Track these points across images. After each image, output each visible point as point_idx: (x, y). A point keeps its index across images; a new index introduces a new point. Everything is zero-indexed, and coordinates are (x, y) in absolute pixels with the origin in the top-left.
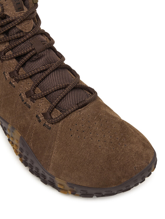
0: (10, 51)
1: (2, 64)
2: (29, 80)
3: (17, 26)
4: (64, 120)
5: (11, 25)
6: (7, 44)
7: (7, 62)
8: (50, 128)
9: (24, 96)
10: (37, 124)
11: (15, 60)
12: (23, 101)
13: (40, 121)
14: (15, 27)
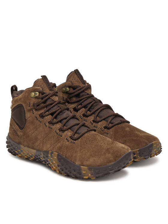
0: (47, 112)
1: (43, 120)
2: (60, 123)
3: (51, 98)
4: (82, 137)
5: (46, 98)
6: (45, 109)
7: (46, 117)
8: (74, 143)
9: (58, 131)
10: (67, 143)
11: (50, 115)
12: (57, 134)
13: (68, 141)
14: (49, 98)
